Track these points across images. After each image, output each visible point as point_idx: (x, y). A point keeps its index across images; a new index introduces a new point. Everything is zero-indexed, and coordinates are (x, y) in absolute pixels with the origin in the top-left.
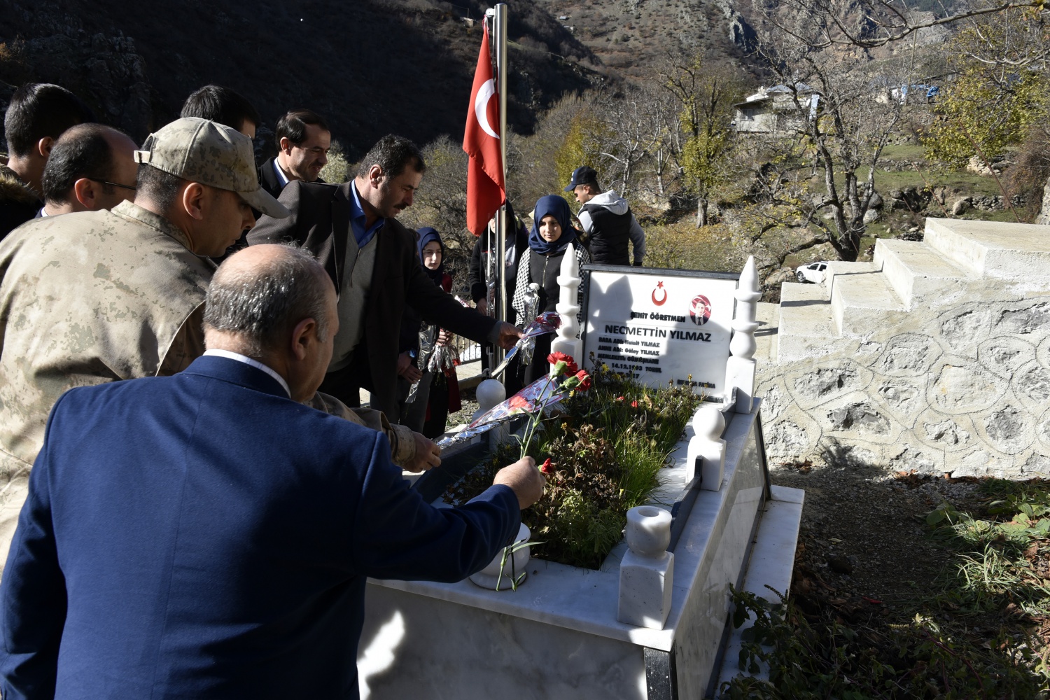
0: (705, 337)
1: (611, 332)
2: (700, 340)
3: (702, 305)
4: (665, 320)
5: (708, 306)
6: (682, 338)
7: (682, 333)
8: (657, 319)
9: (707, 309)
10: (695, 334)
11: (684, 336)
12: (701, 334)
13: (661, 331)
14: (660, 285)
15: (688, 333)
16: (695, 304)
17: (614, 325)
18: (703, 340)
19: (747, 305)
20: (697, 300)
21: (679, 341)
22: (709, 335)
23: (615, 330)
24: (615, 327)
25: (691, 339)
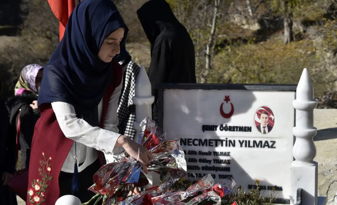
0: (270, 144)
1: (185, 144)
2: (266, 147)
3: (265, 116)
4: (234, 130)
5: (271, 116)
6: (249, 146)
7: (249, 142)
8: (226, 130)
9: (270, 119)
10: (261, 142)
11: (252, 144)
12: (266, 142)
13: (230, 141)
14: (227, 99)
15: (255, 142)
16: (259, 115)
17: (187, 138)
18: (269, 147)
19: (305, 113)
20: (261, 111)
21: (248, 149)
22: (274, 142)
23: (189, 142)
24: (189, 139)
25: (258, 146)
